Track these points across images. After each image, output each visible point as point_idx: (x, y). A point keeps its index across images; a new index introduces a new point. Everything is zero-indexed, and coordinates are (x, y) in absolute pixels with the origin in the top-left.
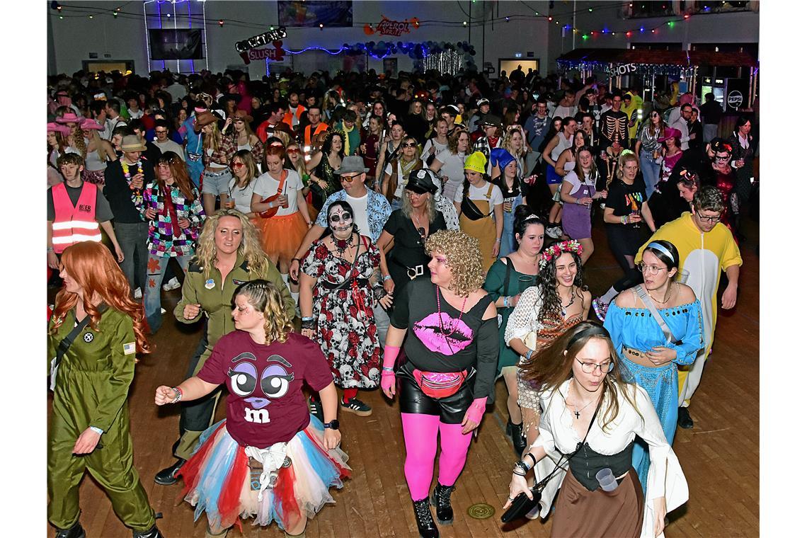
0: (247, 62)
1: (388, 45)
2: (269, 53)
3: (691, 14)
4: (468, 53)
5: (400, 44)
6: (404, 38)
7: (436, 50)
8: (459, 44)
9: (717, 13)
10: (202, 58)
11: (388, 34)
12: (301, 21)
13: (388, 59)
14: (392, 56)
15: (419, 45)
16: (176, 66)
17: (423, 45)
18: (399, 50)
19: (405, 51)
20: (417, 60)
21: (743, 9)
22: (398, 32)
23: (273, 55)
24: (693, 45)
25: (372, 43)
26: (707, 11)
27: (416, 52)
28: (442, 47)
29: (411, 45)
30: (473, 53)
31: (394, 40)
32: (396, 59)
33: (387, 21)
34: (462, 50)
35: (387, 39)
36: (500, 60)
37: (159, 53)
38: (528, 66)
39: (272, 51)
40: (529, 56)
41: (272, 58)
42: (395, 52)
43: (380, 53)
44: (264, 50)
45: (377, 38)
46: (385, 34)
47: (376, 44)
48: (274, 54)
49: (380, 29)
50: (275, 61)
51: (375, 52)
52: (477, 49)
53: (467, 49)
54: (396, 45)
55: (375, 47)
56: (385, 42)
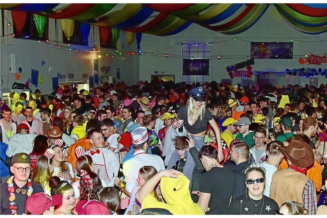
0: (232, 78)
1: (313, 70)
2: (243, 73)
5: (320, 70)
6: (323, 66)
10: (208, 75)
11: (313, 63)
12: (263, 56)
13: (312, 78)
14: (315, 76)
16: (195, 78)
18: (319, 73)
19: (323, 74)
22: (320, 63)
23: (245, 74)
25: (303, 69)
31: (317, 67)
32: (318, 78)
33: (313, 56)
35: (312, 66)
37: (187, 72)
39: (246, 72)
41: (245, 76)
42: (317, 74)
43: (308, 75)
44: (241, 71)
45: (306, 66)
46: (312, 63)
47: (306, 69)
48: (247, 73)
49: (309, 60)
50: (247, 78)
51: (305, 74)
54: (318, 70)
55: (305, 71)
56: (311, 68)
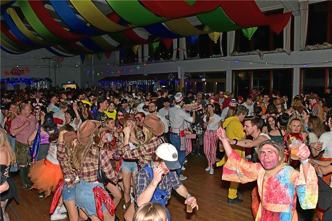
1: (16, 79)
3: (147, 63)
4: (49, 82)
5: (21, 79)
6: (23, 76)
7: (37, 81)
8: (46, 78)
9: (158, 62)
11: (15, 75)
13: (16, 85)
14: (18, 84)
15: (29, 79)
17: (30, 79)
18: (21, 81)
19: (23, 82)
20: (28, 85)
21: (169, 61)
22: (20, 74)
24: (148, 74)
25: (9, 79)
26: (153, 62)
27: (28, 82)
28: (39, 80)
29: (26, 79)
30: (52, 82)
31: (18, 77)
32: (19, 85)
33: (15, 70)
34: (47, 81)
35: (15, 77)
36: (62, 84)
38: (73, 86)
40: (73, 83)
42: (19, 82)
43: (12, 82)
45: (11, 77)
46: (14, 75)
47: (11, 79)
49: (12, 72)
51: (10, 82)
52: (53, 80)
53: (49, 80)
54: (19, 79)
55: (10, 80)
56: (15, 78)
